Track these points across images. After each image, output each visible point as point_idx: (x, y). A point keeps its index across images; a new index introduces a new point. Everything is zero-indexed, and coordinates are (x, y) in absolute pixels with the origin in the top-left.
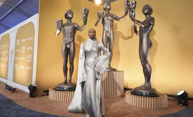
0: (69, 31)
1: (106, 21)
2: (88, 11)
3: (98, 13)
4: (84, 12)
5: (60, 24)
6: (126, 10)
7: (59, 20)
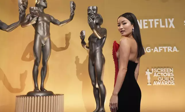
2: (27, 3)
6: (71, 14)
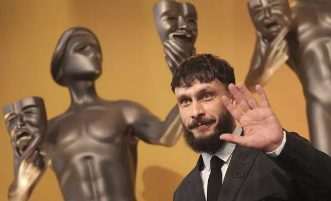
0: (97, 159)
1: (313, 46)
2: (192, 17)
3: (254, 11)
4: (167, 26)
5: (32, 130)
7: (21, 102)
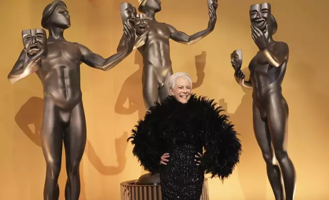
6: (211, 18)
7: (36, 31)
